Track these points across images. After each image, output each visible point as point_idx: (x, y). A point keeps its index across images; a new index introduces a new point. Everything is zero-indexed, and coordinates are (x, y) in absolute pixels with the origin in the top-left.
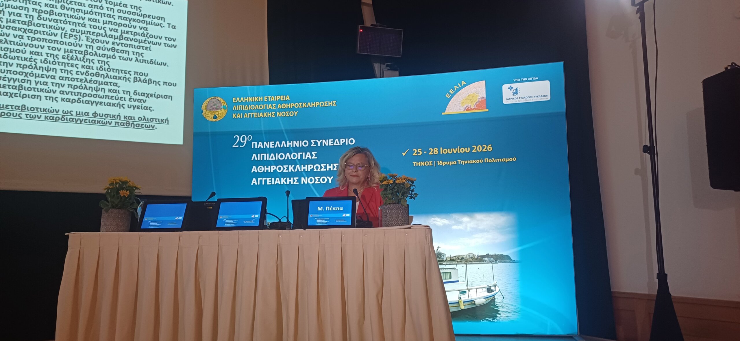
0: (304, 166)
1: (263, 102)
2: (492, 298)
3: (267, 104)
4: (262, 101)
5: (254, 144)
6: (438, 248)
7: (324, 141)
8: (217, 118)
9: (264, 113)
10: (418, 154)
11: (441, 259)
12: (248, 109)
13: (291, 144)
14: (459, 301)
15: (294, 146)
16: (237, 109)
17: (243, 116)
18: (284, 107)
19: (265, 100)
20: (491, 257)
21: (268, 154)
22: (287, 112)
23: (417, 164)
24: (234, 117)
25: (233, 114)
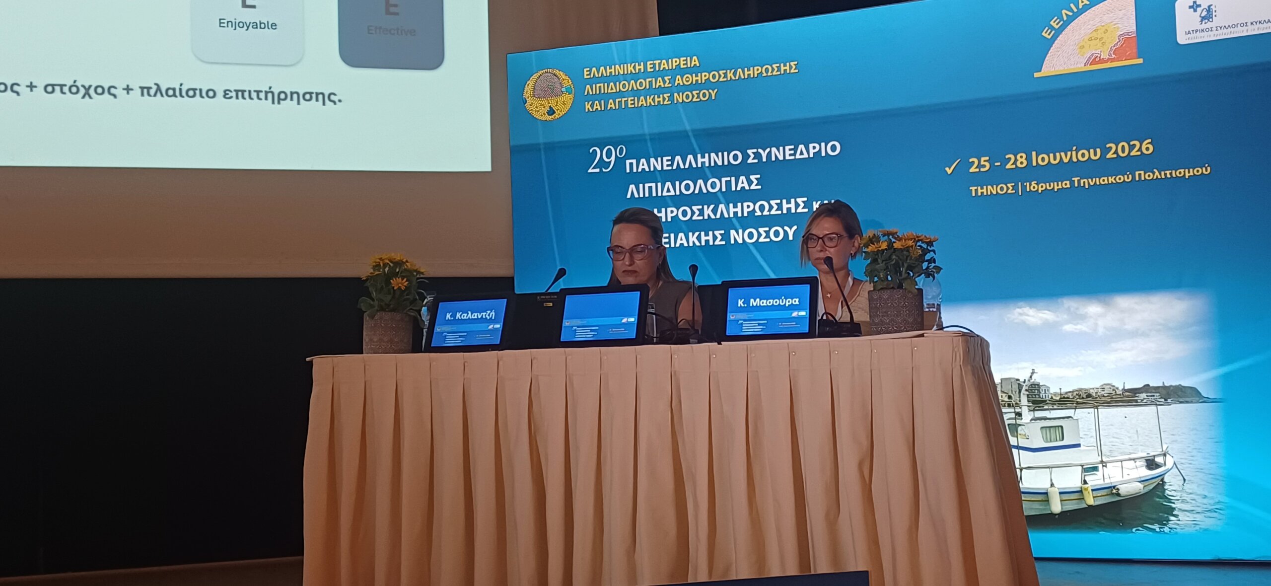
0: (735, 206)
1: (645, 74)
2: (1158, 480)
3: (652, 78)
4: (642, 71)
5: (631, 164)
6: (1033, 373)
7: (774, 150)
8: (554, 112)
9: (648, 97)
10: (982, 170)
11: (1040, 398)
12: (614, 91)
13: (706, 160)
14: (1081, 488)
15: (712, 164)
16: (592, 92)
17: (606, 106)
18: (687, 81)
19: (649, 70)
20: (1154, 391)
21: (659, 184)
22: (694, 93)
23: (980, 191)
24: (588, 109)
25: (586, 103)
